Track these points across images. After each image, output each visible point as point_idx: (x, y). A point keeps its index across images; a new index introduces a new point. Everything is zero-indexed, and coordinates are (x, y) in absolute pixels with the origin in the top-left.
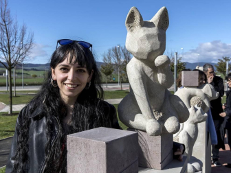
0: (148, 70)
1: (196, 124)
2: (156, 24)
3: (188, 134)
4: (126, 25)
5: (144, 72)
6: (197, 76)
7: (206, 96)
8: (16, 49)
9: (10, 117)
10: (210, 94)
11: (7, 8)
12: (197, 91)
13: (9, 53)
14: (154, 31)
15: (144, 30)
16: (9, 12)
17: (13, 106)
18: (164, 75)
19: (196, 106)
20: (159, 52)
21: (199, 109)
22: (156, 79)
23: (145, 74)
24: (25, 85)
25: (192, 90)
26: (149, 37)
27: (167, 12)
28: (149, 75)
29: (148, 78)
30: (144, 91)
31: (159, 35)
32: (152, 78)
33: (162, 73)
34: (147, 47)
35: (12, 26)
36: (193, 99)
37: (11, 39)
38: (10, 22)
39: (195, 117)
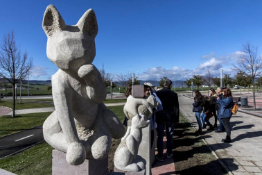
0: (74, 83)
1: (140, 129)
2: (81, 28)
3: (133, 138)
4: (44, 28)
5: (69, 84)
6: (143, 89)
7: (149, 104)
8: (19, 70)
9: (12, 119)
10: (153, 103)
11: (14, 40)
12: (143, 101)
13: (14, 72)
14: (77, 35)
15: (65, 34)
16: (14, 43)
17: (16, 111)
18: (92, 88)
19: (140, 114)
20: (84, 61)
21: (143, 116)
22: (84, 93)
23: (71, 87)
24: (30, 95)
25: (139, 100)
26: (70, 42)
27: (94, 15)
28: (76, 89)
29: (75, 92)
30: (66, 108)
31: (83, 40)
32: (79, 92)
33: (90, 86)
34: (67, 54)
35: (17, 52)
36: (140, 107)
37: (16, 62)
38: (15, 50)
39: (140, 123)
